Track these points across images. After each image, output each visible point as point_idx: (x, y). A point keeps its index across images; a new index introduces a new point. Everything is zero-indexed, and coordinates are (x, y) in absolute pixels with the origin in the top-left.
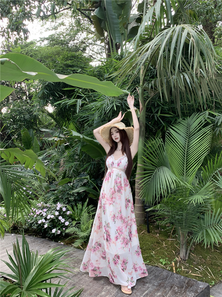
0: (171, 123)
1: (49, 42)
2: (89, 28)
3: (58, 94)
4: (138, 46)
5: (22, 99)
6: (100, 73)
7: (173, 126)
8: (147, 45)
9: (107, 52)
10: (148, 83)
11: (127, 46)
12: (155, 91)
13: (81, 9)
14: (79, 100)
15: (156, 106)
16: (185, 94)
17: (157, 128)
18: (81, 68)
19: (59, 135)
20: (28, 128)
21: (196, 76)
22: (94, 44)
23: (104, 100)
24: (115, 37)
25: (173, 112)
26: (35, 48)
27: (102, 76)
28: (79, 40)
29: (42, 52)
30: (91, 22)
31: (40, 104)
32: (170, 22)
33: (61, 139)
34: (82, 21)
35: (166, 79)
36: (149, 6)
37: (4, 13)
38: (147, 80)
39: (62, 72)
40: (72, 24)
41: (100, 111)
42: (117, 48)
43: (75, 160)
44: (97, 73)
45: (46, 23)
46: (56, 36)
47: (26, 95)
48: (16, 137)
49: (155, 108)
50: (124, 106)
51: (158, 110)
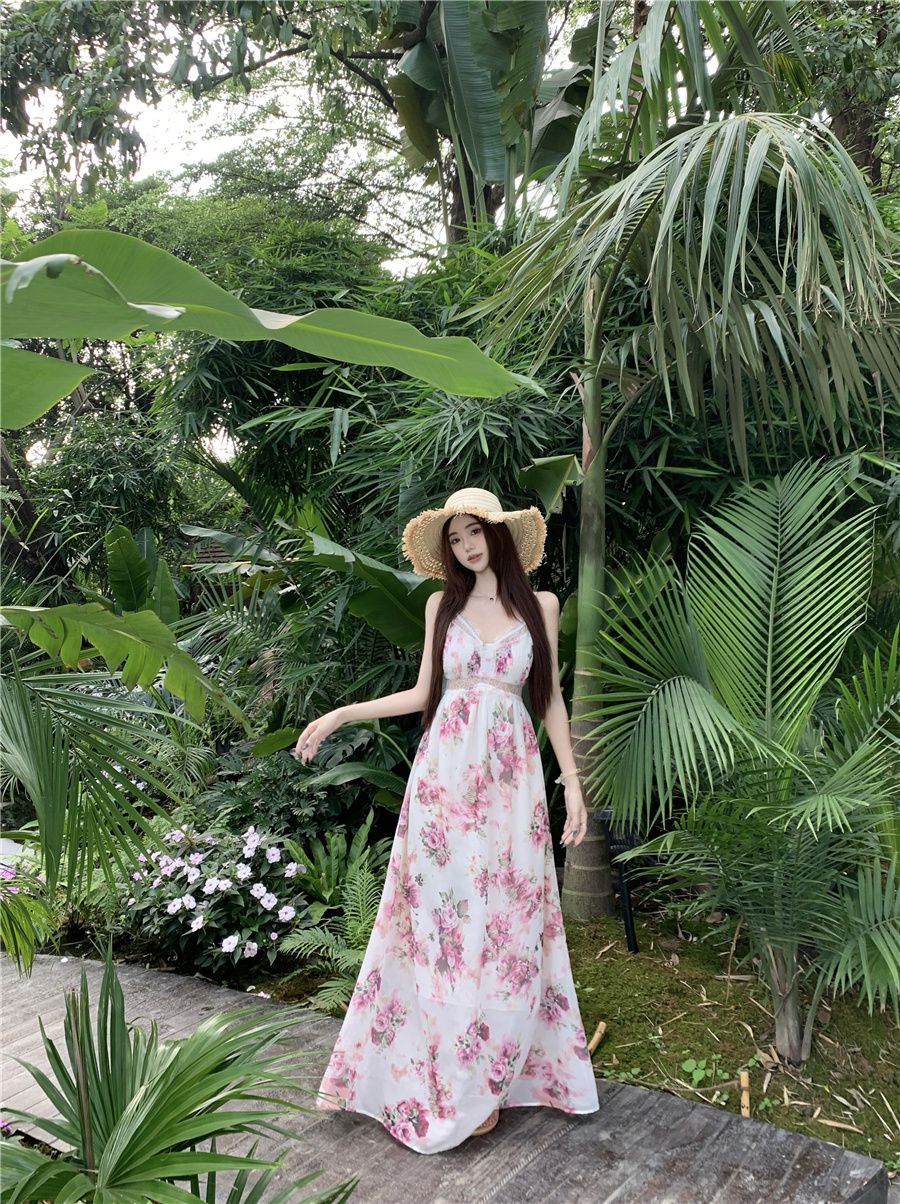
0: (708, 501)
1: (219, 182)
2: (377, 125)
3: (257, 388)
4: (573, 194)
5: (109, 408)
6: (422, 305)
7: (717, 514)
8: (611, 193)
9: (450, 218)
10: (616, 345)
11: (530, 196)
12: (641, 376)
13: (349, 54)
14: (338, 411)
15: (647, 436)
16: (764, 387)
17: (653, 522)
18: (348, 286)
19: (259, 551)
20: (134, 525)
21: (807, 314)
22: (400, 190)
23: (437, 411)
24: (482, 159)
25: (716, 458)
26: (162, 203)
27: (431, 317)
28: (340, 174)
29: (191, 221)
30: (388, 101)
31: (183, 426)
32: (699, 101)
33: (264, 568)
34: (352, 98)
35: (689, 325)
36: (616, 39)
37: (46, 72)
38: (613, 332)
39: (270, 299)
40: (310, 111)
41: (421, 453)
42: (492, 205)
43: (321, 654)
44: (410, 304)
45: (207, 108)
46: (246, 159)
47: (127, 392)
48: (86, 561)
49: (644, 444)
50: (519, 442)
51: (658, 450)
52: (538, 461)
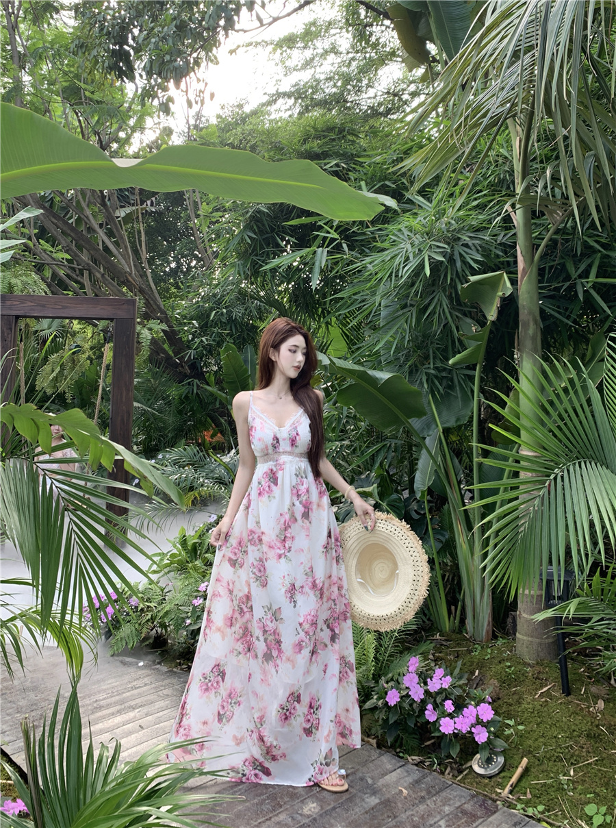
12: (565, 204)
14: (320, 250)
15: (579, 254)
23: (397, 245)
49: (577, 262)
50: (459, 264)
51: (590, 266)
52: (473, 279)
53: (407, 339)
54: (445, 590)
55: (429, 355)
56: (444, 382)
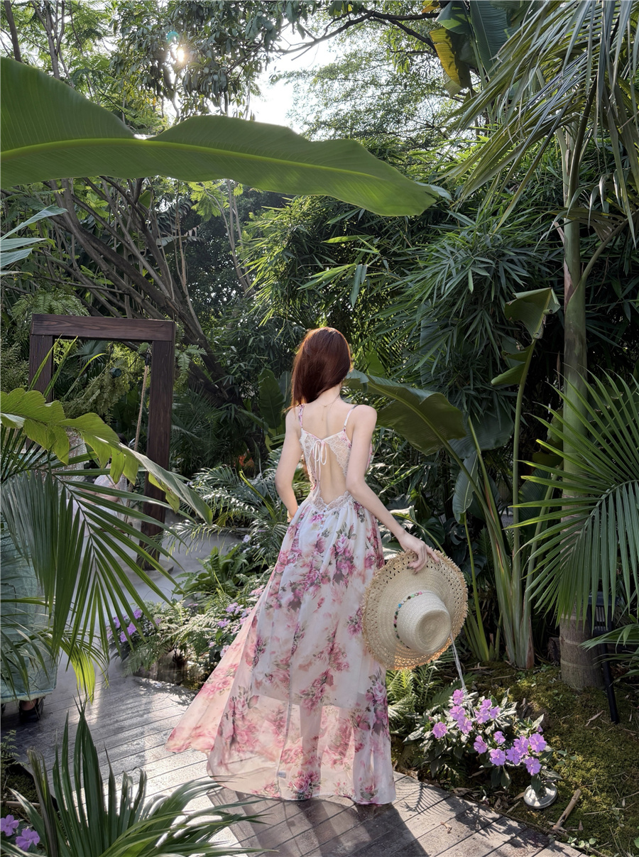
12: (614, 219)
14: (360, 266)
23: (438, 261)
50: (504, 281)
52: (519, 295)
53: (447, 359)
54: (482, 617)
55: (469, 377)
56: (484, 404)
